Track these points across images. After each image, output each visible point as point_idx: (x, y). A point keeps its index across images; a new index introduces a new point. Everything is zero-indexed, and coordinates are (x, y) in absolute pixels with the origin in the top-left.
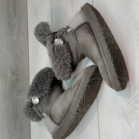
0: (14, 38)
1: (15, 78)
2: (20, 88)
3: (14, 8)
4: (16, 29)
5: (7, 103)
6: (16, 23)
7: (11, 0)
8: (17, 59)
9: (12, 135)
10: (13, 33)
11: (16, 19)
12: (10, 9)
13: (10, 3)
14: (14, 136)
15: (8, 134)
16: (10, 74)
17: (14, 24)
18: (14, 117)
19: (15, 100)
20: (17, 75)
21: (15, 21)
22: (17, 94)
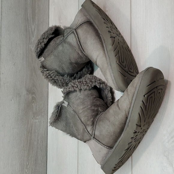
0: (32, 47)
1: (30, 97)
2: (36, 110)
3: (32, 10)
4: (35, 36)
5: (20, 128)
6: (34, 30)
7: (29, 1)
8: (34, 73)
9: (24, 168)
10: (31, 41)
11: (34, 24)
12: (28, 11)
13: (28, 4)
14: (27, 169)
15: (19, 166)
16: (24, 92)
17: (32, 31)
18: (28, 146)
19: (30, 125)
20: (34, 93)
21: (33, 27)
22: (33, 117)
